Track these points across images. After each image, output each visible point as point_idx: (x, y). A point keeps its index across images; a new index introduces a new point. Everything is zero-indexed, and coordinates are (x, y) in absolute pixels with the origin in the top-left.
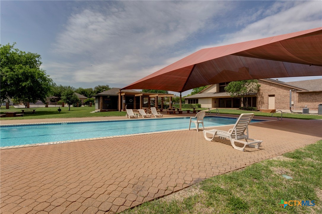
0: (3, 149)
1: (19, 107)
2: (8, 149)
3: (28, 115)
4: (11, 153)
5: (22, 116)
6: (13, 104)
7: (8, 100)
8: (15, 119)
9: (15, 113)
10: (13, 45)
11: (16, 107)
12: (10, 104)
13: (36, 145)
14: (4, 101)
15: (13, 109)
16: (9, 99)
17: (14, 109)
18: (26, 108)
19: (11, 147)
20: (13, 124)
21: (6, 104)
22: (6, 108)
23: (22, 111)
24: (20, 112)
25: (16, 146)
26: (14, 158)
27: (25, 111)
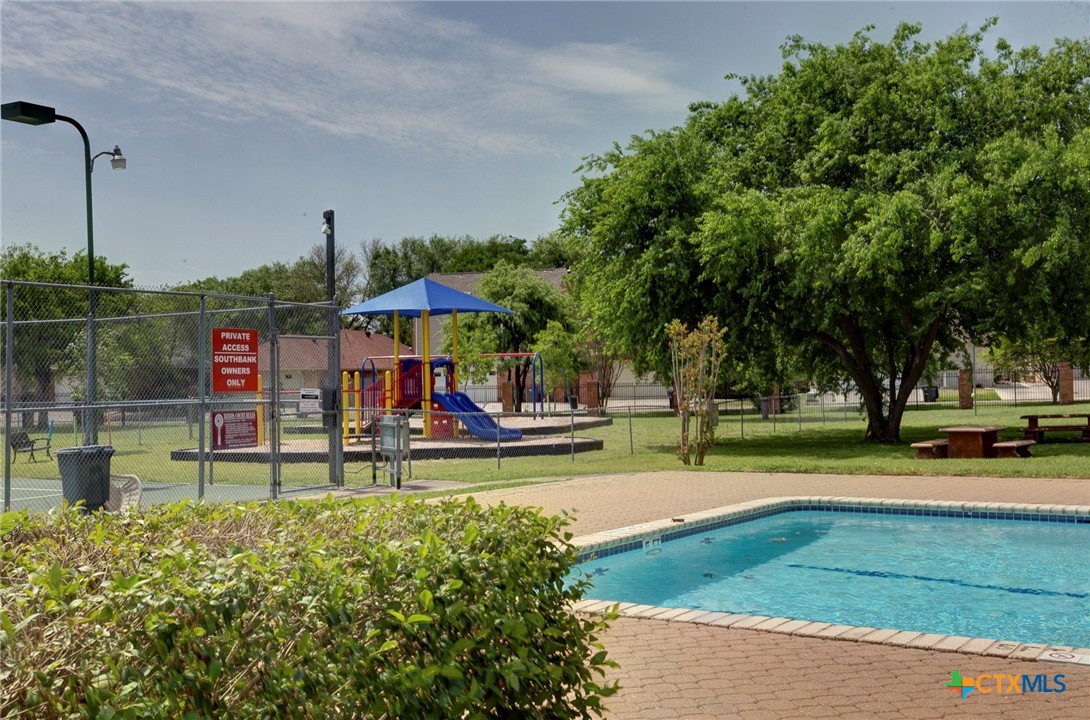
0: (872, 643)
1: (1021, 397)
2: (892, 645)
3: (1055, 446)
4: (897, 672)
5: (1023, 452)
6: (990, 377)
7: (967, 356)
8: (979, 474)
9: (990, 436)
10: (983, 29)
11: (1005, 395)
12: (978, 377)
13: (1027, 654)
14: (949, 359)
15: (991, 410)
16: (970, 351)
17: (998, 410)
18: (1055, 403)
19: (905, 637)
20: (959, 504)
21: (961, 379)
22: (957, 403)
23: (1025, 423)
24: (1018, 430)
25: (930, 640)
26: (899, 705)
27: (1041, 422)
